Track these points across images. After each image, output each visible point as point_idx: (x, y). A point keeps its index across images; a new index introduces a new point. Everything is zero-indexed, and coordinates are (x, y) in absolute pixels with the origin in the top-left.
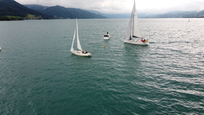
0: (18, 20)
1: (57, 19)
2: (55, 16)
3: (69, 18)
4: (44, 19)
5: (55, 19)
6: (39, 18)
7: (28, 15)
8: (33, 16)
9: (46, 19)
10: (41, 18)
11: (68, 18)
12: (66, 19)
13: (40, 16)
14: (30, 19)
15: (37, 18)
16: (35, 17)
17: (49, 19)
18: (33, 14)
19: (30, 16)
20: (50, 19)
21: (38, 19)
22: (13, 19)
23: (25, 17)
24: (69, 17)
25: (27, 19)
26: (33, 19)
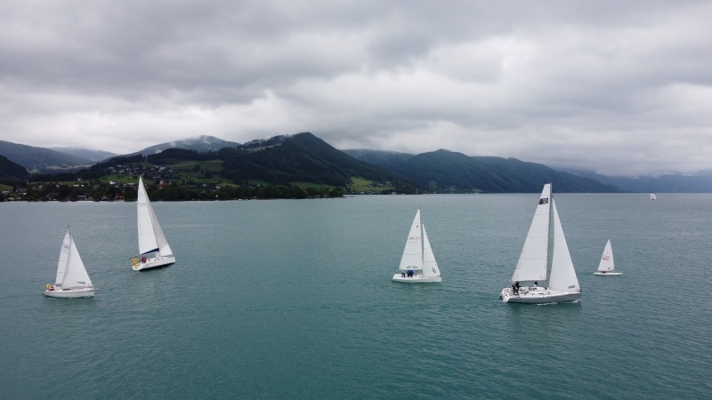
0: (328, 197)
1: (438, 193)
2: (433, 184)
3: (476, 190)
4: (399, 192)
5: (432, 192)
6: (384, 189)
7: (354, 179)
8: (369, 182)
9: (407, 193)
10: (389, 188)
11: (473, 190)
12: (469, 192)
13: (387, 182)
14: (359, 194)
15: (378, 189)
16: (374, 185)
17: (413, 193)
18: (367, 177)
19: (358, 182)
20: (419, 193)
21: (381, 194)
22: (313, 194)
23: (344, 185)
24: (478, 188)
25: (349, 192)
26: (366, 193)
